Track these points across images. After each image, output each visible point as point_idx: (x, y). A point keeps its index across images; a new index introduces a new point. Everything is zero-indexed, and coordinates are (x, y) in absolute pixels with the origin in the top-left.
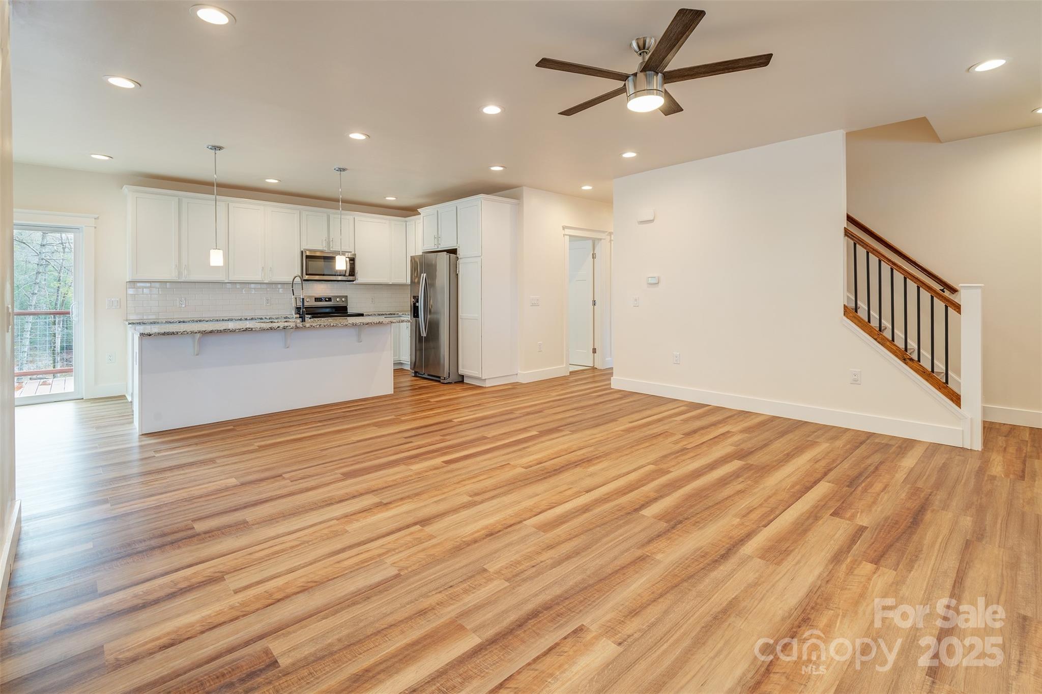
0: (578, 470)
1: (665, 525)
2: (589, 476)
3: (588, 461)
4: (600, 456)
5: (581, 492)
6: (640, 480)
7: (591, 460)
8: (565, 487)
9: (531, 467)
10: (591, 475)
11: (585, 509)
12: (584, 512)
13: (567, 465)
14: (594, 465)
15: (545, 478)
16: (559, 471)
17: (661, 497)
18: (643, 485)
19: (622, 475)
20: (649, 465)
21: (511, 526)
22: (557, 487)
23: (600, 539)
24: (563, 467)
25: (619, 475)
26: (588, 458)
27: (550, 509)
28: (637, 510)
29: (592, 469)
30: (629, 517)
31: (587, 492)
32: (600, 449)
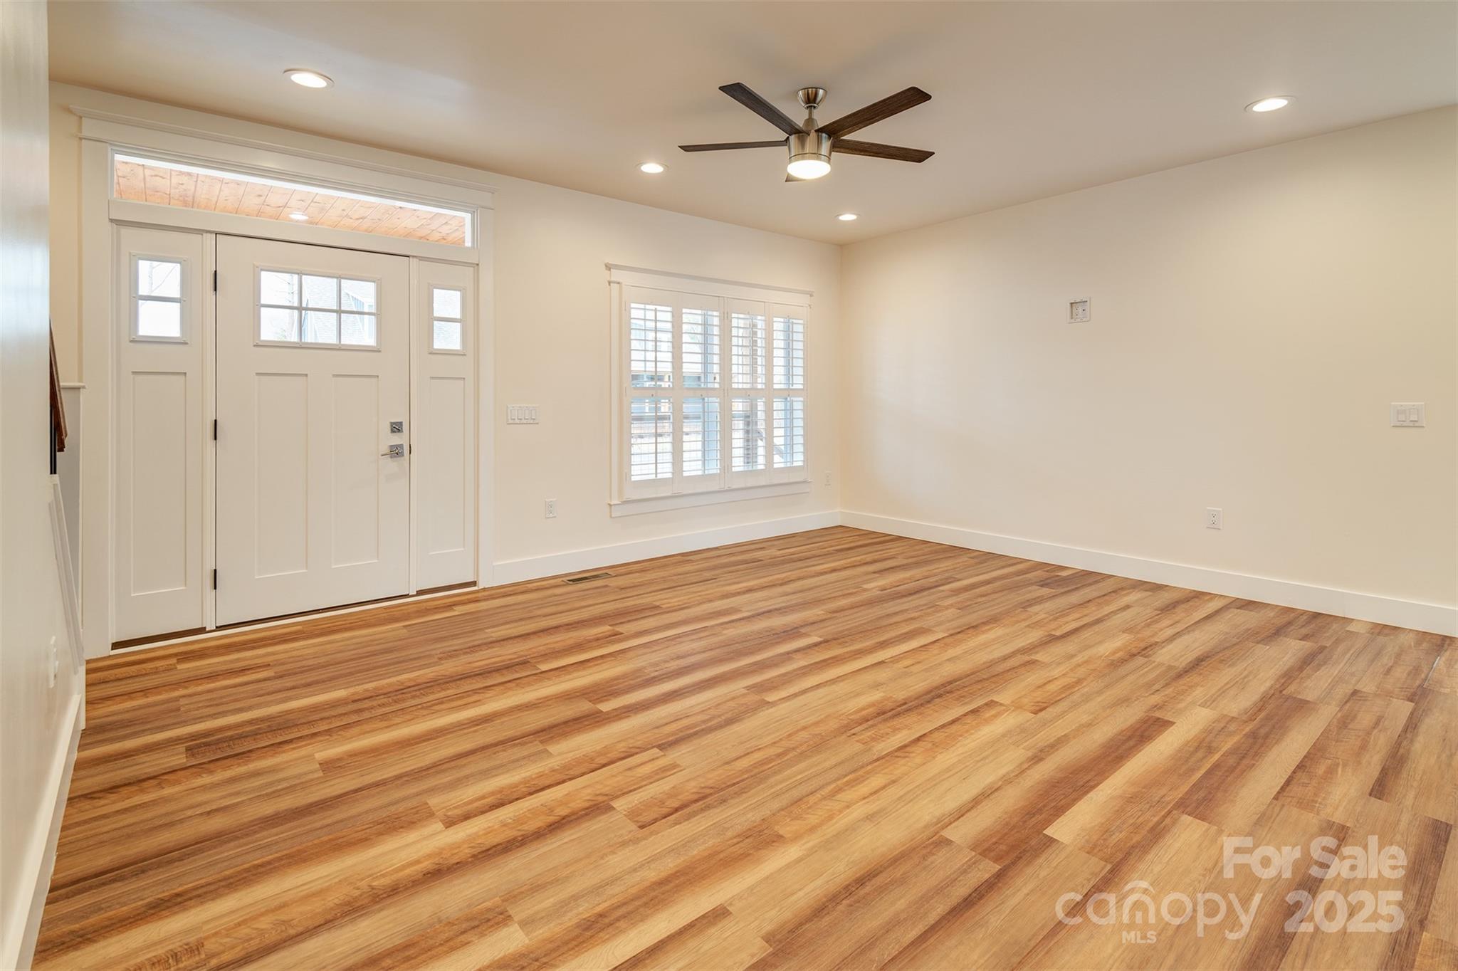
0: (901, 695)
1: (801, 630)
2: (880, 684)
3: (884, 713)
4: (860, 724)
5: (891, 662)
6: (804, 674)
7: (879, 714)
8: (914, 669)
9: (986, 704)
10: (877, 685)
11: (883, 645)
12: (884, 641)
13: (922, 705)
14: (873, 705)
15: (950, 683)
16: (933, 694)
17: (788, 653)
18: (805, 667)
19: (829, 683)
20: (775, 702)
21: (959, 633)
22: (926, 670)
23: (868, 622)
24: (929, 702)
25: (834, 683)
26: (885, 720)
27: (925, 645)
28: (826, 641)
29: (877, 696)
30: (836, 636)
31: (882, 662)
32: (858, 747)
